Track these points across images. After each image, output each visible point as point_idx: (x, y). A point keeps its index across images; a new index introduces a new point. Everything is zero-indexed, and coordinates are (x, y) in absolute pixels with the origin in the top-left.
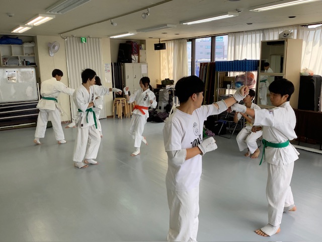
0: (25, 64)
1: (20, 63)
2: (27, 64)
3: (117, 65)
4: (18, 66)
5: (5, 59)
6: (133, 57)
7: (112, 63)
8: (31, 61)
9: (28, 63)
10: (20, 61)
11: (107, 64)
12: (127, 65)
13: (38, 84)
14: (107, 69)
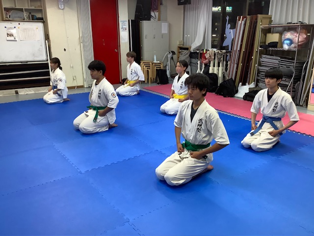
0: (31, 19)
1: (25, 18)
2: (34, 19)
3: (135, 22)
4: (23, 20)
5: (7, 11)
6: (152, 14)
7: (129, 20)
8: (39, 15)
9: (35, 17)
10: (25, 14)
11: (124, 22)
12: (145, 23)
13: (47, 41)
14: (124, 27)
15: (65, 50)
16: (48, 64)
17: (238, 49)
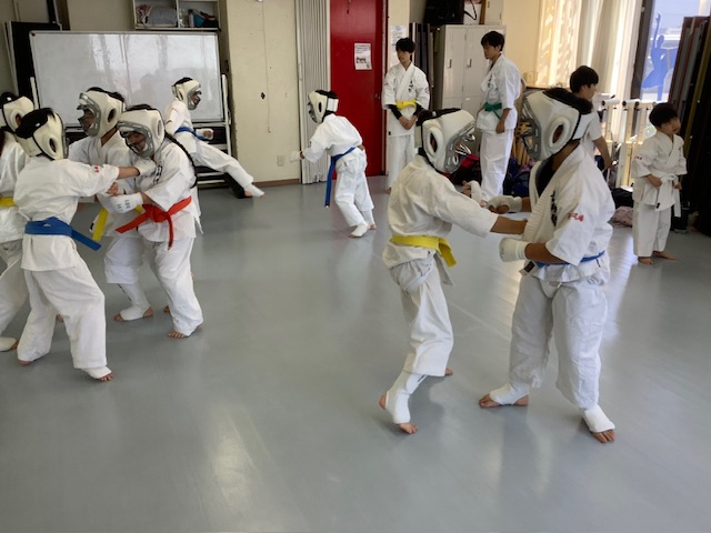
0: (192, 23)
1: (180, 22)
2: (198, 24)
3: (426, 30)
4: (175, 29)
5: (142, 8)
6: (468, 7)
7: (411, 25)
9: (201, 21)
10: (179, 14)
11: (398, 28)
12: (451, 32)
13: (224, 76)
15: (263, 96)
16: (223, 129)
17: (684, 97)
